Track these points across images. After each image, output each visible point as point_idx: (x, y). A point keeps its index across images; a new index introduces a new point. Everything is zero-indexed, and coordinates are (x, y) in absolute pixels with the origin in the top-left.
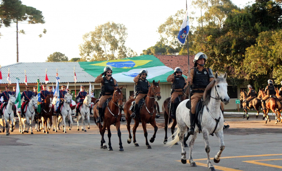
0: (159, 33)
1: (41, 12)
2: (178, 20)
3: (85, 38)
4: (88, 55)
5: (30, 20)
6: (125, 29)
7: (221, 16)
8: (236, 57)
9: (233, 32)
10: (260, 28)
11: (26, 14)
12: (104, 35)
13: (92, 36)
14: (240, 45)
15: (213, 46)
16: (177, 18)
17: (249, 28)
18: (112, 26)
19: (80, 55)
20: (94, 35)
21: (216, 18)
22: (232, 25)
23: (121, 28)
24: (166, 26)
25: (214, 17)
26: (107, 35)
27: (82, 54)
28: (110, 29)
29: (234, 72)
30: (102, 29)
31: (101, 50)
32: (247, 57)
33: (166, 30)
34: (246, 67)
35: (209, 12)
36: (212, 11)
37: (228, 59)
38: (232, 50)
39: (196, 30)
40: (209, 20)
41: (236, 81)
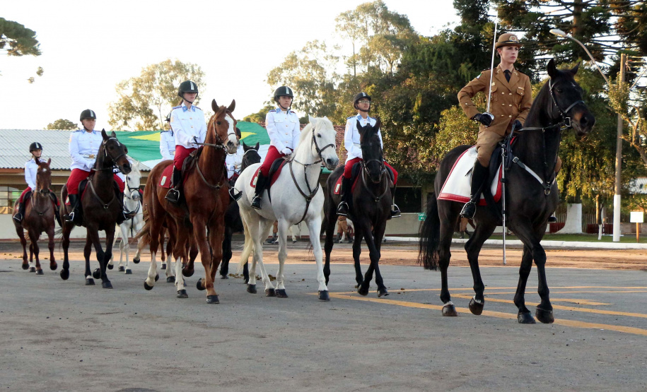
0: (269, 85)
1: (34, 33)
2: (308, 60)
3: (120, 88)
4: (126, 123)
5: (11, 48)
6: (200, 74)
7: (392, 54)
8: (422, 129)
9: (417, 79)
10: (469, 74)
11: (4, 36)
12: (158, 84)
13: (135, 87)
14: (430, 106)
15: (376, 107)
16: (306, 57)
17: (448, 73)
18: (174, 68)
19: (110, 123)
20: (138, 83)
21: (383, 58)
22: (415, 66)
23: (193, 73)
24: (283, 70)
25: (378, 56)
26: (164, 84)
27: (112, 122)
28: (172, 73)
29: (416, 157)
30: (154, 73)
31: (151, 115)
32: (443, 129)
33: (283, 80)
34: (441, 148)
35: (368, 48)
36: (376, 46)
37: (405, 131)
38: (414, 114)
39: (342, 81)
40: (369, 61)
41: (420, 176)
